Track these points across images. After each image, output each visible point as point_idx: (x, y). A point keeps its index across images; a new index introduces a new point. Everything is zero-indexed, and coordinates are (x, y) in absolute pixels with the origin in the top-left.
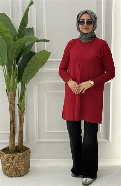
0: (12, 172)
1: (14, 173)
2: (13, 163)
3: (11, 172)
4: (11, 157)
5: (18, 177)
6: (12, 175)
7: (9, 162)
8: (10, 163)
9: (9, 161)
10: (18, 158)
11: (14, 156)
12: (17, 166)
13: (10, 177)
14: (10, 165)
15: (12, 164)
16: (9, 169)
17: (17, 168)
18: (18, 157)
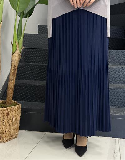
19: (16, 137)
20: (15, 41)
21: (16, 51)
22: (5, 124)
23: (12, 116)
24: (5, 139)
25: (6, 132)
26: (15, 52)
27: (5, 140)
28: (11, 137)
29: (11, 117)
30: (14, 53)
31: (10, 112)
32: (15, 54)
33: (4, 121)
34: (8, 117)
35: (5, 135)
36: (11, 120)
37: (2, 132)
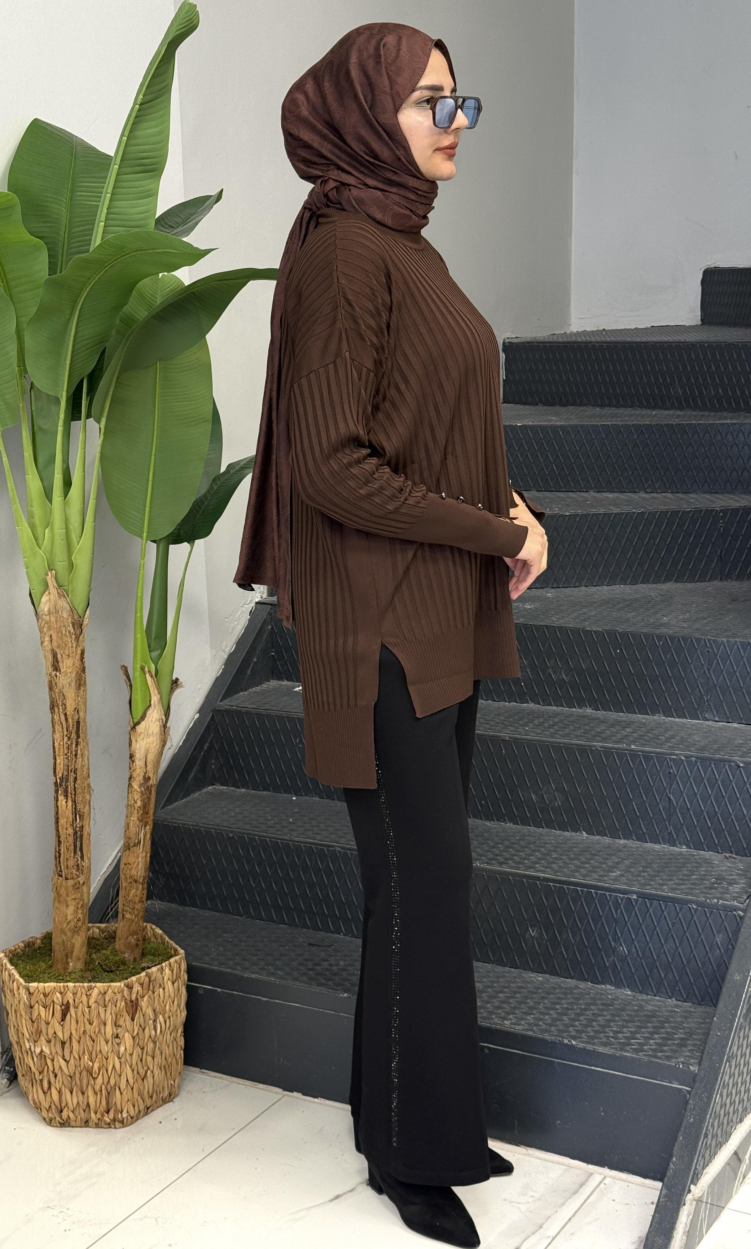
0: (60, 1092)
1: (72, 1100)
2: (63, 1043)
3: (54, 1092)
4: (53, 1001)
5: (97, 1126)
6: (65, 1114)
7: (39, 1033)
8: (49, 1041)
9: (43, 1026)
10: (94, 1013)
11: (69, 997)
12: (91, 1061)
13: (50, 1122)
14: (46, 1050)
15: (59, 1045)
16: (40, 1073)
17: (90, 1072)
18: (96, 1002)
19: (170, 1098)
20: (142, 669)
21: (149, 713)
22: (122, 1049)
23: (150, 1012)
24: (128, 1110)
25: (131, 1081)
26: (143, 717)
27: (125, 1115)
28: (148, 1102)
29: (147, 1018)
30: (138, 723)
31: (143, 997)
32: (143, 724)
33: (117, 1037)
34: (133, 1020)
35: (127, 1094)
36: (147, 1030)
37: (112, 1082)
